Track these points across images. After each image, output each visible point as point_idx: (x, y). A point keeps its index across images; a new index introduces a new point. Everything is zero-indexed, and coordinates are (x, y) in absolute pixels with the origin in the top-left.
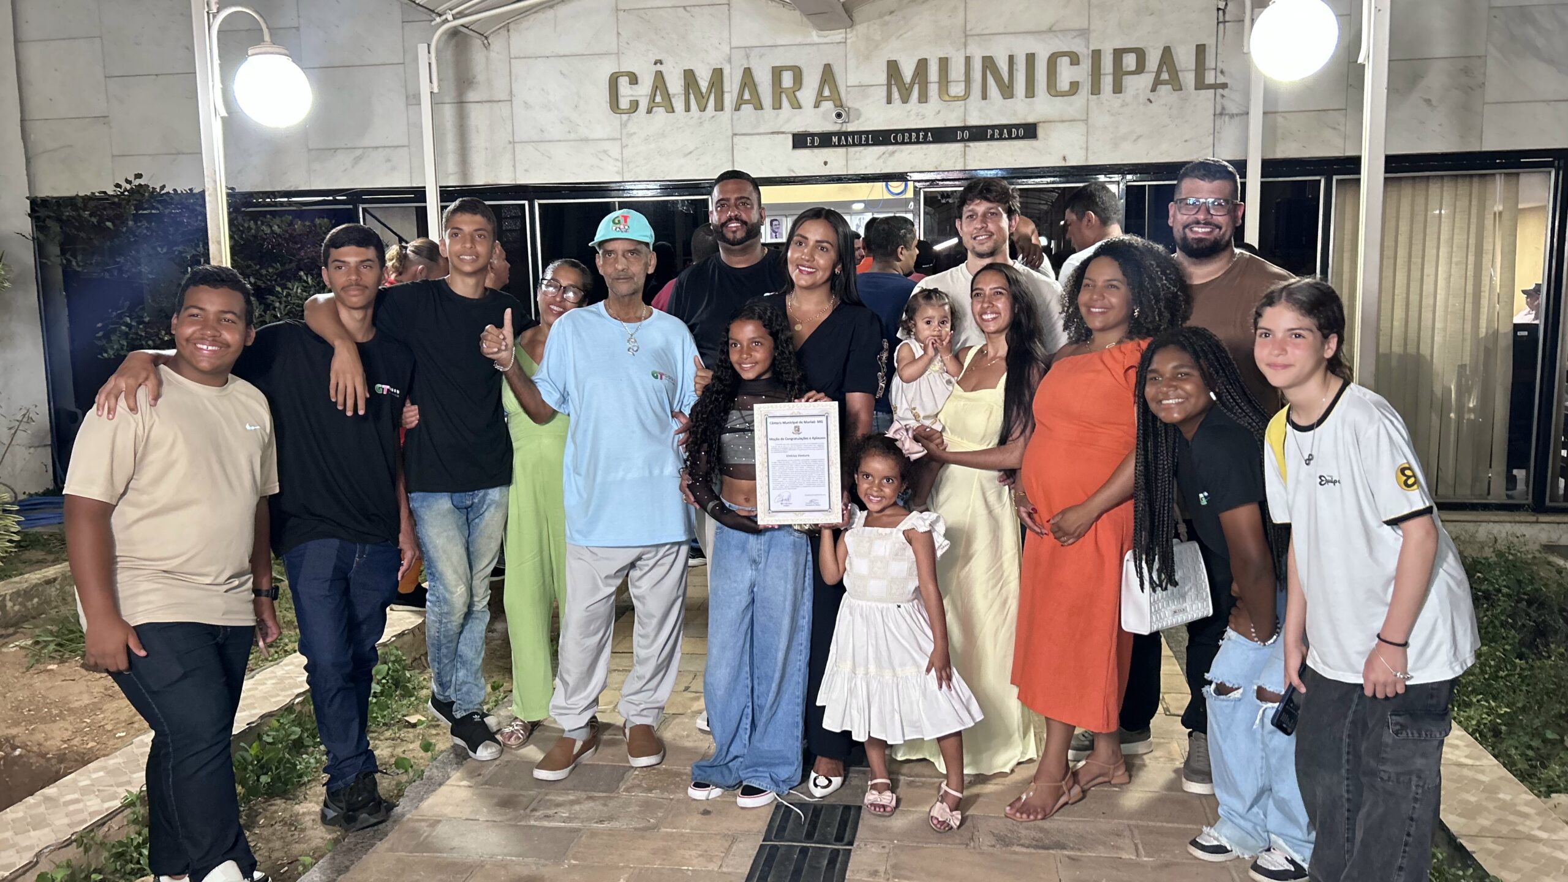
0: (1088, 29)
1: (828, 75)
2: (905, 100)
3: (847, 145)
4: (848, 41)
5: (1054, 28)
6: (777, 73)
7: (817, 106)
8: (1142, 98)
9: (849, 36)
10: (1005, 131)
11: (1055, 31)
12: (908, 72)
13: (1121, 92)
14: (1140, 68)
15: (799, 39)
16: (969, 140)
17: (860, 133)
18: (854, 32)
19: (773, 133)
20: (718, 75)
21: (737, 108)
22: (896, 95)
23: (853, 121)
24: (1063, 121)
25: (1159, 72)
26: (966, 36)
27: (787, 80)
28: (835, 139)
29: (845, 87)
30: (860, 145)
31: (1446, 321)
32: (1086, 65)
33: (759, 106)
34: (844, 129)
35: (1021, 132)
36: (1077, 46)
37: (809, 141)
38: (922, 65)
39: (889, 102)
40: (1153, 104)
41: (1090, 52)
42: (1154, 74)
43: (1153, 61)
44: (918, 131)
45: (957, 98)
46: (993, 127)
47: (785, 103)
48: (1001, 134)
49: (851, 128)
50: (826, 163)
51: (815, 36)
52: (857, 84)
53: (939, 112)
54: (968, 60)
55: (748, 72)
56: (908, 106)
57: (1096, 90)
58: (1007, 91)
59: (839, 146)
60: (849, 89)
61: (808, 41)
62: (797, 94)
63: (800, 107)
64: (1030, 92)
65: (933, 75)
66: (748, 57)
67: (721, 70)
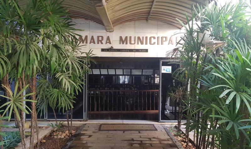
0: (157, 33)
1: (108, 38)
3: (112, 51)
5: (151, 32)
6: (98, 37)
7: (106, 44)
12: (124, 39)
13: (163, 45)
14: (166, 41)
16: (135, 52)
17: (115, 49)
19: (97, 48)
21: (90, 43)
22: (121, 43)
25: (169, 42)
26: (135, 33)
27: (100, 39)
28: (110, 50)
29: (112, 41)
30: (115, 51)
32: (156, 39)
34: (112, 48)
35: (145, 51)
36: (155, 36)
37: (105, 50)
38: (126, 37)
41: (157, 37)
43: (168, 39)
44: (126, 49)
45: (133, 44)
46: (140, 49)
47: (100, 43)
48: (141, 51)
52: (114, 40)
53: (130, 46)
54: (135, 37)
55: (92, 37)
56: (123, 45)
57: (158, 44)
58: (142, 43)
62: (102, 41)
63: (103, 44)
64: (146, 44)
65: (128, 39)
66: (93, 34)
67: (87, 36)
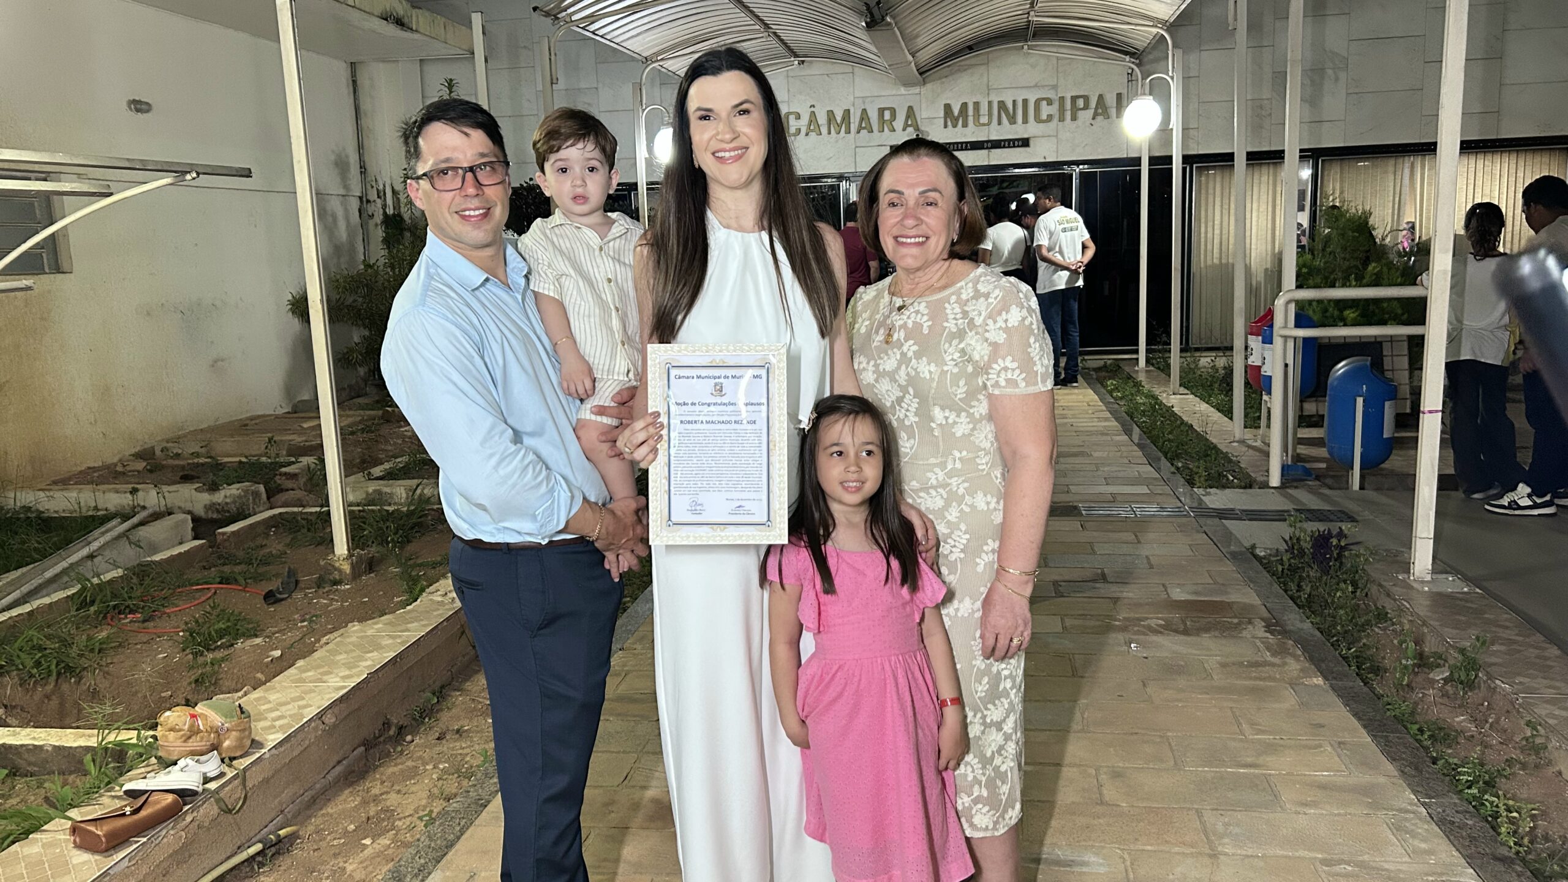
0: (1057, 85)
1: (910, 112)
2: (955, 126)
4: (922, 94)
5: (1039, 85)
6: (881, 111)
7: (904, 130)
8: (1088, 123)
9: (922, 91)
10: (1011, 142)
11: (1039, 87)
12: (956, 112)
13: (1076, 120)
14: (1086, 107)
15: (894, 92)
16: (991, 148)
18: (926, 88)
19: (879, 145)
20: (847, 112)
21: (858, 132)
22: (949, 123)
24: (1044, 137)
25: (1096, 109)
26: (989, 90)
27: (887, 115)
29: (920, 119)
31: (1257, 244)
32: (1056, 106)
33: (871, 131)
35: (1021, 143)
36: (1051, 94)
38: (964, 106)
39: (946, 126)
40: (1094, 127)
41: (1058, 98)
42: (1093, 111)
43: (1093, 103)
44: (962, 143)
45: (984, 125)
46: (1005, 141)
47: (886, 129)
48: (1009, 144)
51: (903, 90)
52: (927, 117)
53: (974, 132)
54: (990, 103)
55: (864, 111)
56: (956, 129)
57: (1062, 119)
58: (1012, 120)
60: (922, 119)
61: (899, 93)
62: (893, 123)
63: (894, 131)
64: (1025, 121)
65: (971, 112)
66: (864, 103)
67: (849, 110)
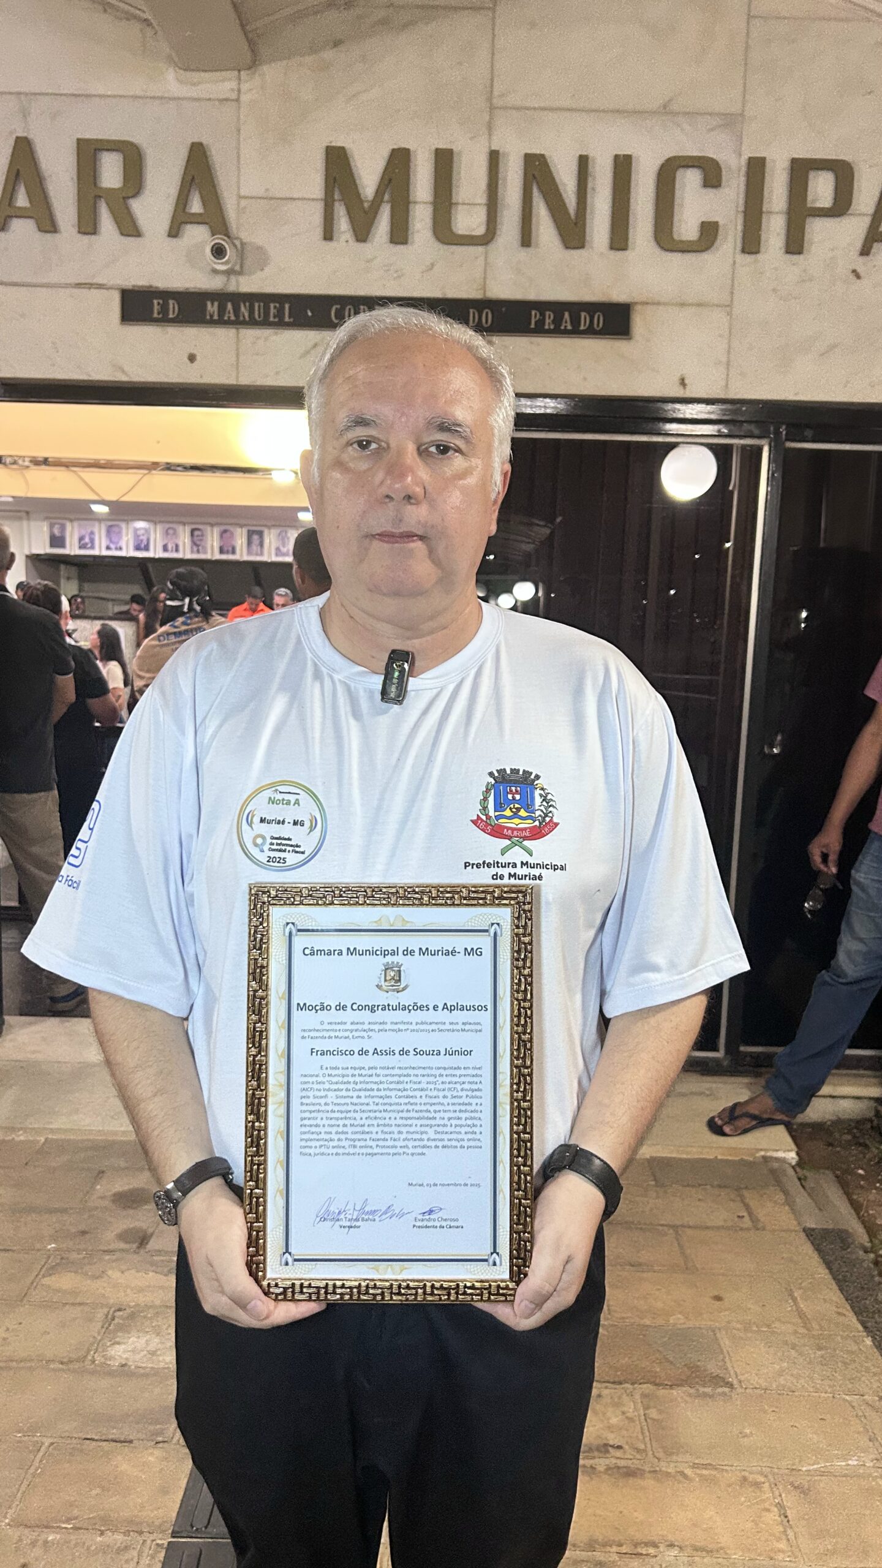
0: (742, 115)
1: (199, 168)
2: (362, 234)
3: (238, 323)
4: (244, 98)
5: (675, 107)
6: (89, 153)
7: (174, 232)
8: (843, 268)
9: (245, 87)
10: (567, 315)
11: (675, 114)
12: (368, 175)
13: (800, 253)
14: (841, 206)
15: (137, 86)
17: (267, 299)
18: (257, 79)
19: (79, 285)
21: (3, 227)
22: (343, 224)
23: (250, 274)
24: (683, 305)
25: (878, 216)
26: (492, 108)
27: (111, 171)
28: (212, 308)
29: (235, 198)
30: (265, 323)
32: (734, 189)
33: (48, 225)
34: (232, 288)
35: (599, 321)
36: (716, 147)
37: (156, 308)
38: (400, 161)
39: (328, 235)
40: (864, 282)
41: (744, 161)
42: (867, 220)
43: (867, 195)
45: (468, 240)
46: (542, 306)
47: (106, 221)
48: (558, 321)
49: (247, 284)
50: (192, 358)
51: (172, 82)
52: (262, 193)
53: (433, 265)
54: (494, 158)
55: (23, 147)
56: (367, 249)
57: (751, 244)
58: (573, 233)
59: (221, 321)
60: (243, 203)
61: (155, 90)
62: (136, 205)
64: (619, 240)
65: (422, 186)
66: (26, 115)
